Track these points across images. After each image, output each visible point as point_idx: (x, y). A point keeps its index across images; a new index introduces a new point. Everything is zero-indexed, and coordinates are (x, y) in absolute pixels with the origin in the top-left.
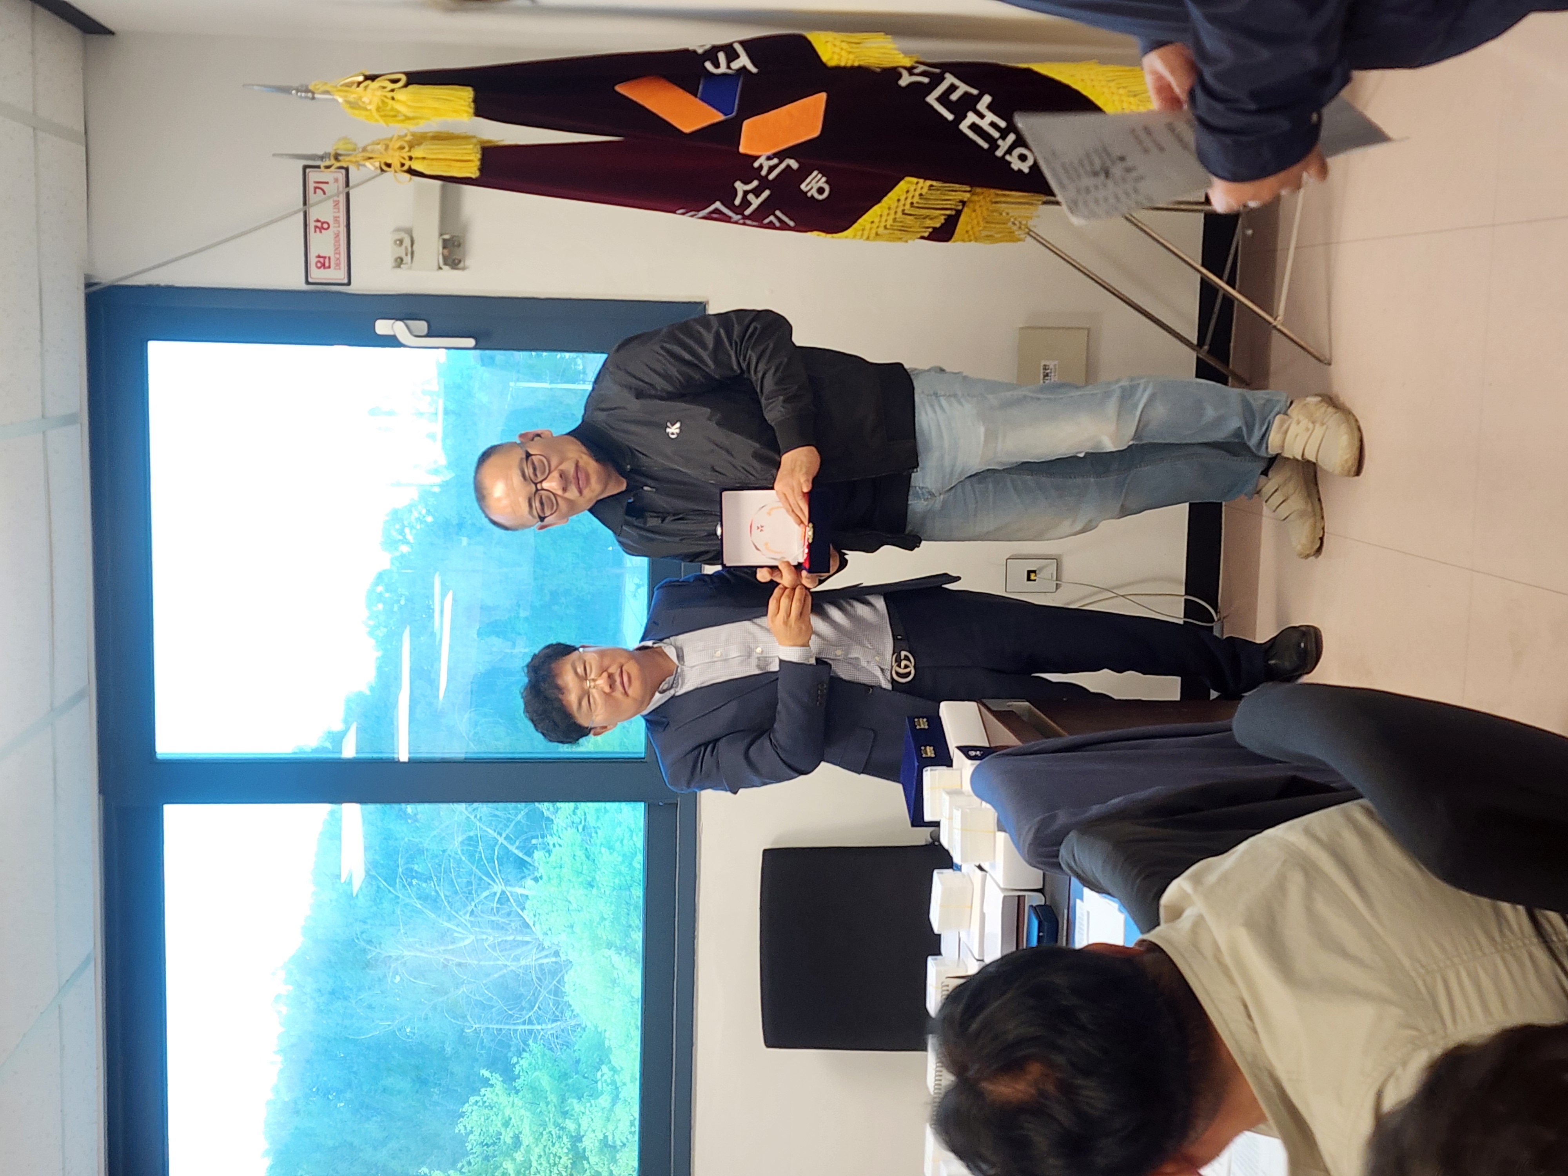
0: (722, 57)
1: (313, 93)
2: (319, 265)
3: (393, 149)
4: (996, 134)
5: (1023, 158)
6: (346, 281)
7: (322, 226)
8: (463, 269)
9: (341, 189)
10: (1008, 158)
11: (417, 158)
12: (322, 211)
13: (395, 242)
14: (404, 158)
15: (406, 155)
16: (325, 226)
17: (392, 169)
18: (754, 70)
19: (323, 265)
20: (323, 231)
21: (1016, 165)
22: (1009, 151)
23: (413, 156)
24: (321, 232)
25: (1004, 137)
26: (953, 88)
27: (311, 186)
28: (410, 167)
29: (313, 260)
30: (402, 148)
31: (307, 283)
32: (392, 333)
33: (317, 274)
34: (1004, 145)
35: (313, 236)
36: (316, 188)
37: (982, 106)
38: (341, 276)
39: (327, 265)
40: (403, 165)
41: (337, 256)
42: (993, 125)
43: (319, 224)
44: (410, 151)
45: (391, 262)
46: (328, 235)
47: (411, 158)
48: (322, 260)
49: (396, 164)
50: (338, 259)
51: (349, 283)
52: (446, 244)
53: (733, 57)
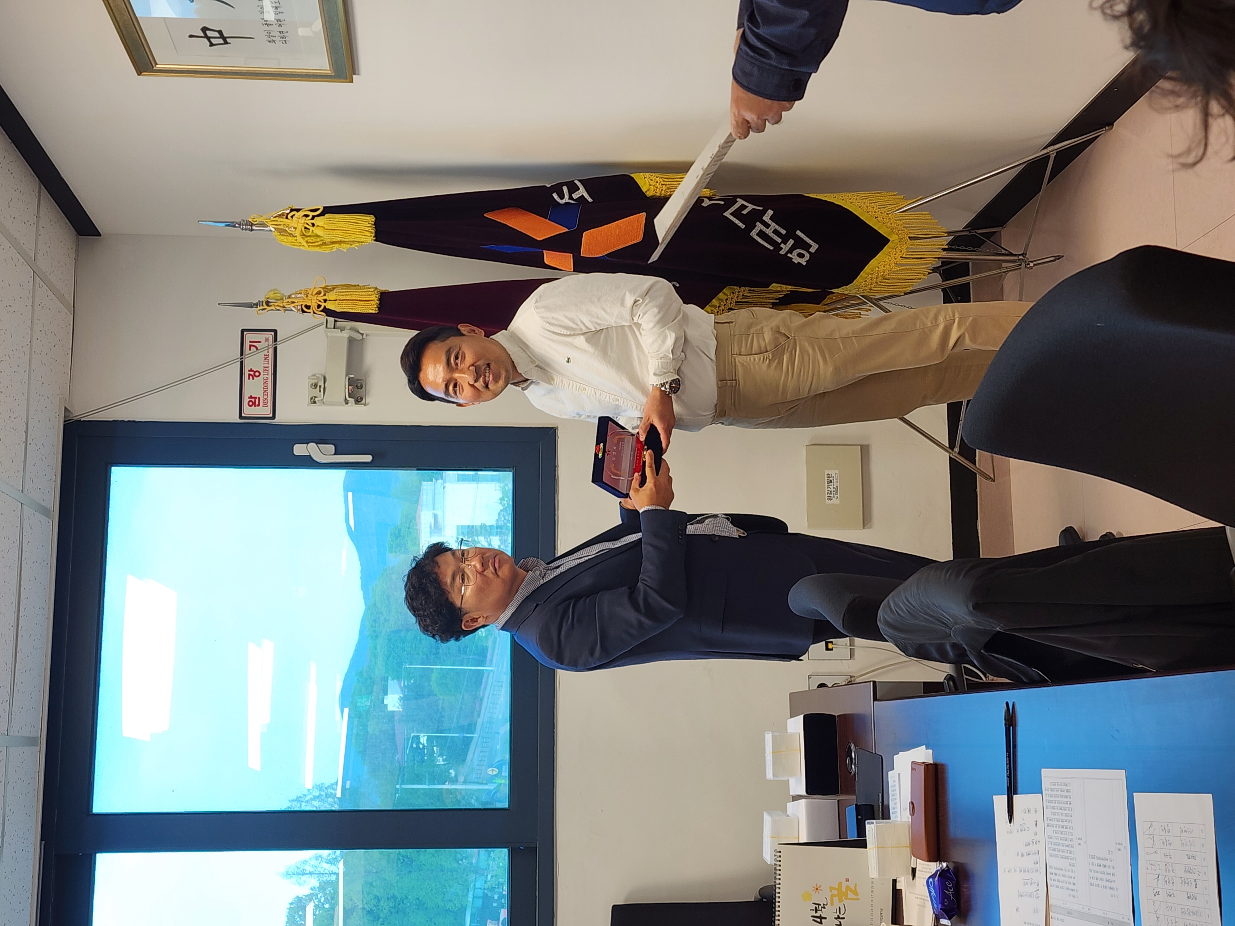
0: (565, 189)
1: (252, 225)
2: (251, 403)
3: (312, 295)
4: (779, 240)
5: (801, 256)
6: (271, 415)
7: (254, 374)
8: (365, 405)
9: (270, 343)
10: (789, 255)
11: (330, 300)
12: (254, 362)
13: (312, 384)
14: (320, 301)
15: (321, 298)
16: (257, 374)
17: (310, 311)
18: (590, 200)
19: (254, 404)
20: (255, 378)
21: (796, 260)
22: (791, 251)
23: (328, 299)
24: (253, 379)
25: (785, 242)
26: (743, 207)
27: (247, 344)
28: (325, 307)
29: (246, 400)
30: (319, 293)
31: (241, 417)
32: (308, 454)
33: (248, 411)
34: (785, 248)
35: (247, 382)
36: (250, 346)
37: (766, 218)
38: (267, 411)
39: (257, 403)
40: (319, 306)
41: (265, 397)
42: (775, 232)
43: (252, 373)
44: (325, 295)
45: (307, 400)
46: (259, 381)
47: (325, 301)
48: (253, 400)
49: (314, 305)
50: (266, 399)
51: (274, 417)
52: (351, 382)
53: (573, 188)
